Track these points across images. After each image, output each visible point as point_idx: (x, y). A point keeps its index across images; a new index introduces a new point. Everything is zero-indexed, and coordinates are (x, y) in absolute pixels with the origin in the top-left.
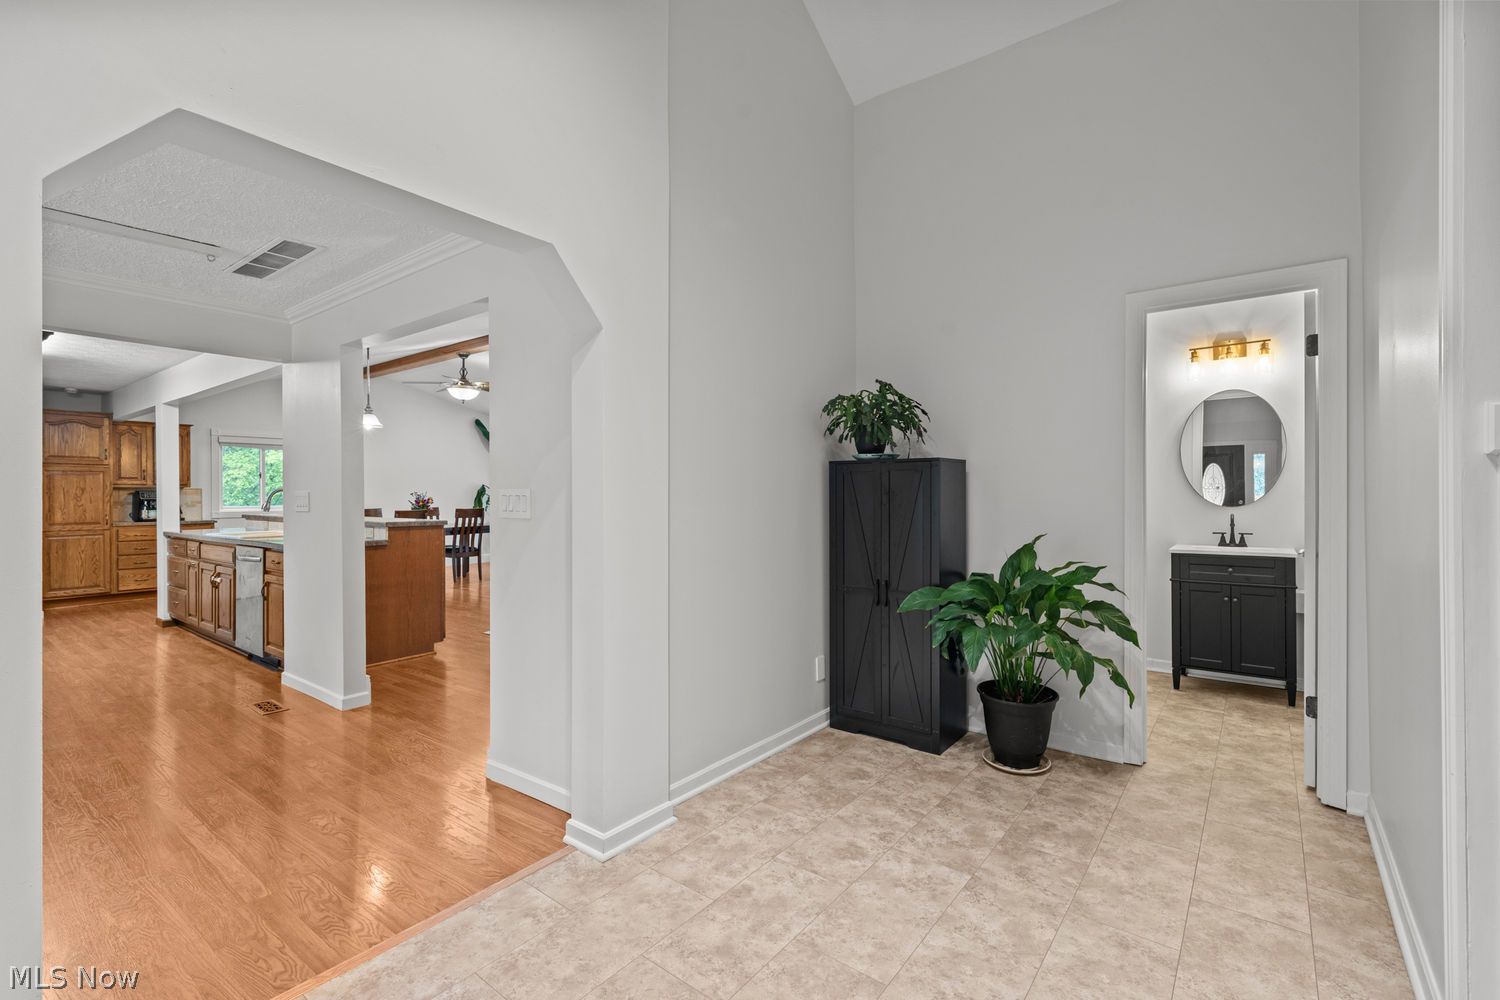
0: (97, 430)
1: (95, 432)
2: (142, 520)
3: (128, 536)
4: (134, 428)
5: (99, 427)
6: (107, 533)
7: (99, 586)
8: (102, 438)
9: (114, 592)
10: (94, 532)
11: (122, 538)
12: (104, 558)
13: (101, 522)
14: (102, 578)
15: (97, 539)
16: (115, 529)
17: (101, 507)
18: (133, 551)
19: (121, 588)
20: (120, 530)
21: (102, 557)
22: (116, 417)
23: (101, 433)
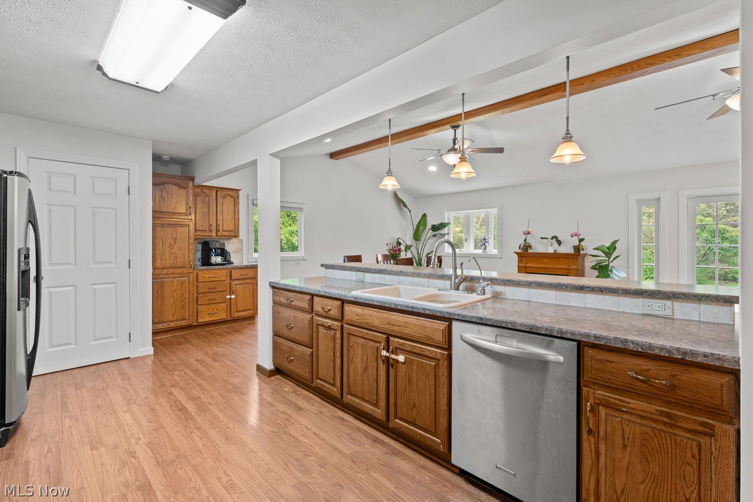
0: (185, 190)
1: (183, 192)
2: (212, 265)
3: (204, 278)
4: (205, 191)
5: (186, 188)
6: (191, 275)
7: (185, 319)
8: (188, 198)
9: (195, 324)
10: (182, 275)
11: (200, 279)
12: (189, 297)
13: (187, 266)
14: (187, 312)
15: (185, 280)
16: (196, 272)
17: (187, 254)
18: (207, 290)
19: (199, 321)
20: (199, 272)
21: (187, 295)
22: (197, 181)
23: (188, 193)
